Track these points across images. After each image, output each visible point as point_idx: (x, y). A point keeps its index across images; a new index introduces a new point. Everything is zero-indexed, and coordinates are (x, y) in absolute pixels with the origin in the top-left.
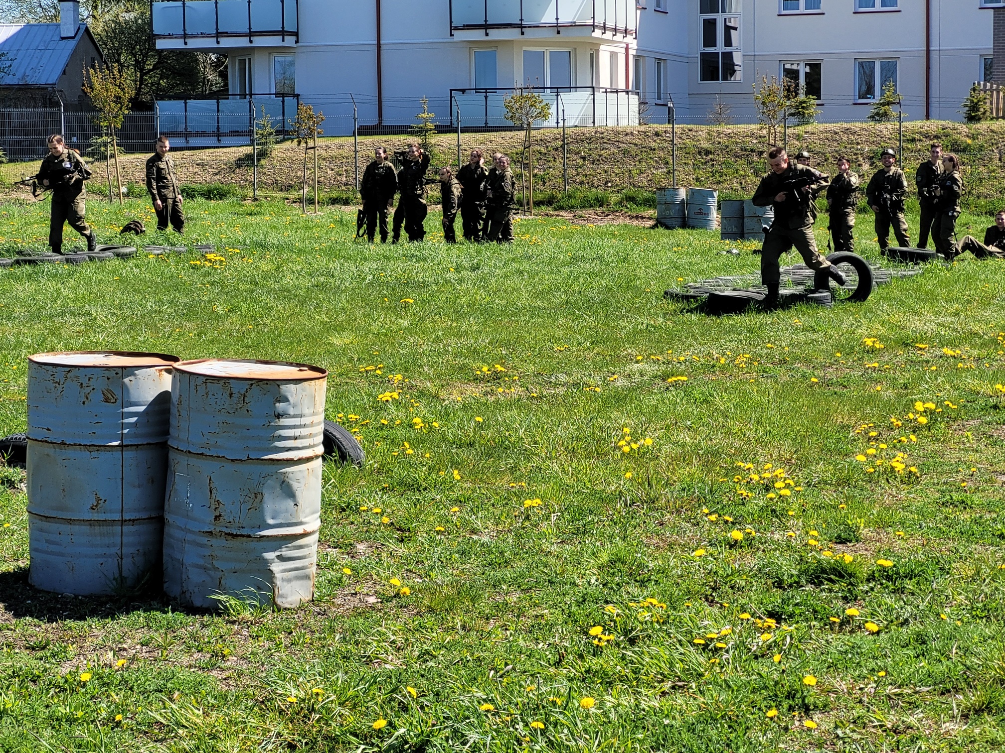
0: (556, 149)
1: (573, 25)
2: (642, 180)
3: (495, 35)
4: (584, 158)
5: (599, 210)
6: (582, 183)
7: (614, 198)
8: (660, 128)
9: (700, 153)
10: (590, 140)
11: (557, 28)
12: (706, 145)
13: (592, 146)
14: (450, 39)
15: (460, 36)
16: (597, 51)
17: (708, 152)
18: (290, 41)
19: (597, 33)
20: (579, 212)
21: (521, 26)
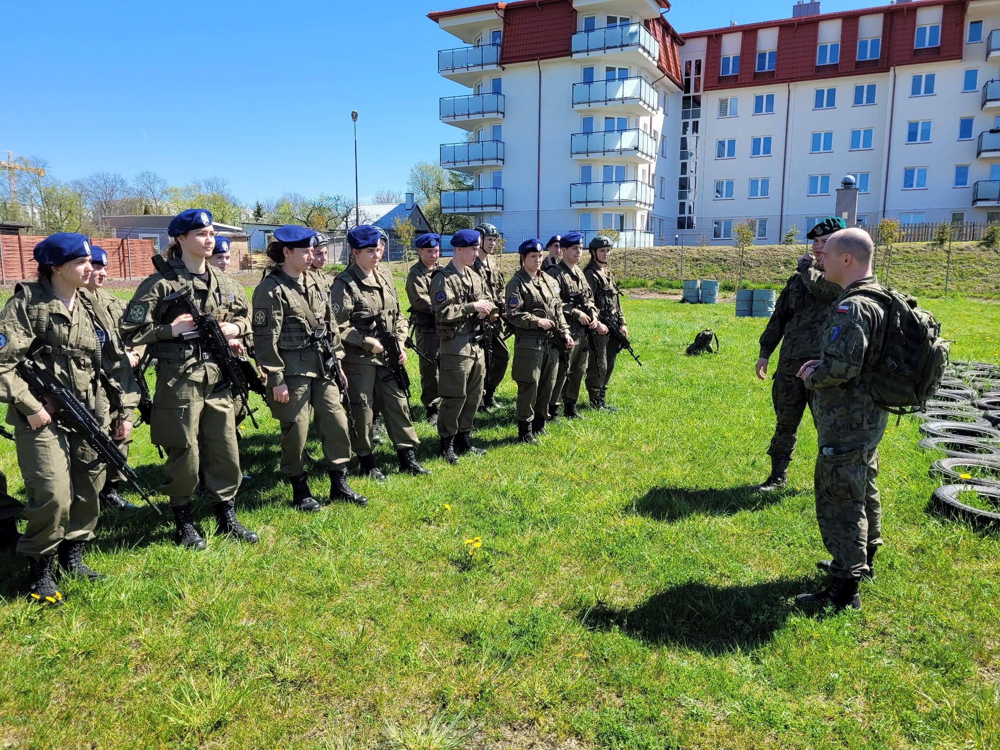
0: (620, 258)
1: (627, 201)
2: (664, 274)
3: (590, 205)
4: (634, 263)
5: (643, 289)
6: (633, 275)
7: (650, 283)
8: (672, 247)
9: (693, 260)
10: (637, 254)
11: (619, 202)
12: (696, 256)
13: (639, 256)
14: (570, 208)
15: (575, 206)
16: (636, 214)
17: (697, 260)
18: (499, 209)
19: (638, 205)
20: (632, 290)
21: (603, 202)
